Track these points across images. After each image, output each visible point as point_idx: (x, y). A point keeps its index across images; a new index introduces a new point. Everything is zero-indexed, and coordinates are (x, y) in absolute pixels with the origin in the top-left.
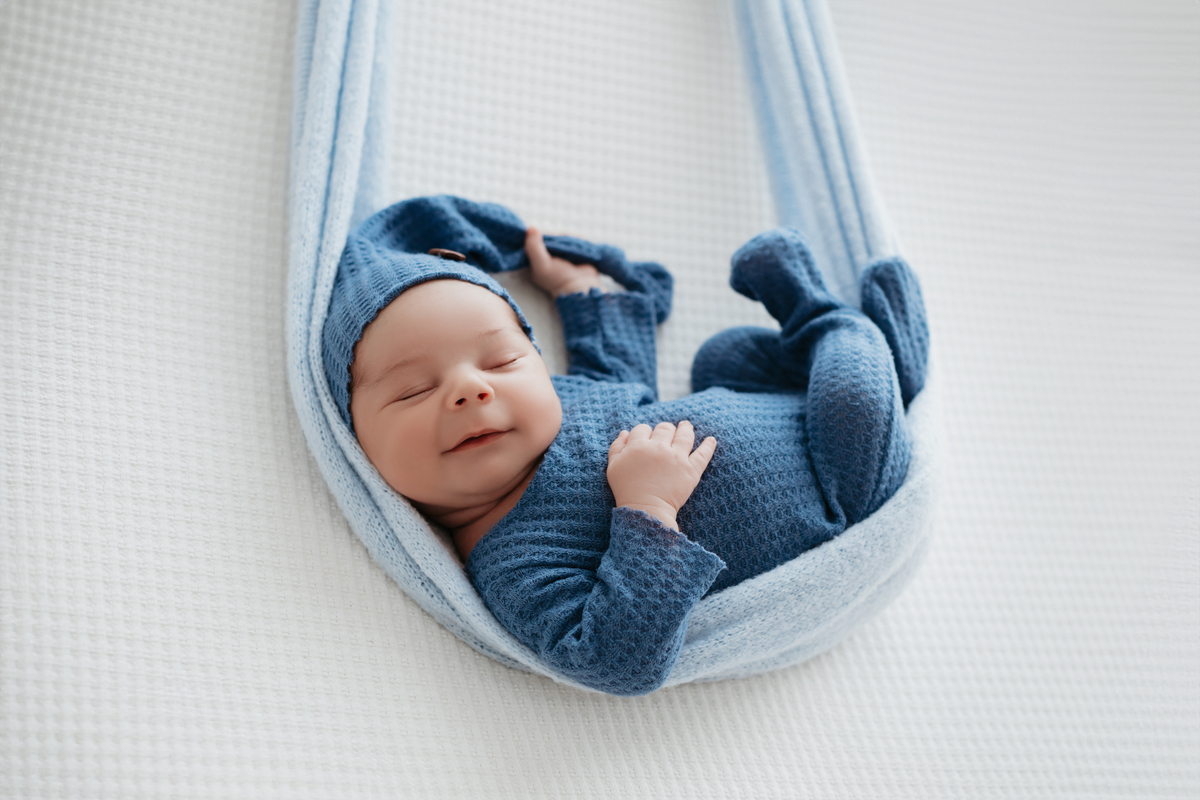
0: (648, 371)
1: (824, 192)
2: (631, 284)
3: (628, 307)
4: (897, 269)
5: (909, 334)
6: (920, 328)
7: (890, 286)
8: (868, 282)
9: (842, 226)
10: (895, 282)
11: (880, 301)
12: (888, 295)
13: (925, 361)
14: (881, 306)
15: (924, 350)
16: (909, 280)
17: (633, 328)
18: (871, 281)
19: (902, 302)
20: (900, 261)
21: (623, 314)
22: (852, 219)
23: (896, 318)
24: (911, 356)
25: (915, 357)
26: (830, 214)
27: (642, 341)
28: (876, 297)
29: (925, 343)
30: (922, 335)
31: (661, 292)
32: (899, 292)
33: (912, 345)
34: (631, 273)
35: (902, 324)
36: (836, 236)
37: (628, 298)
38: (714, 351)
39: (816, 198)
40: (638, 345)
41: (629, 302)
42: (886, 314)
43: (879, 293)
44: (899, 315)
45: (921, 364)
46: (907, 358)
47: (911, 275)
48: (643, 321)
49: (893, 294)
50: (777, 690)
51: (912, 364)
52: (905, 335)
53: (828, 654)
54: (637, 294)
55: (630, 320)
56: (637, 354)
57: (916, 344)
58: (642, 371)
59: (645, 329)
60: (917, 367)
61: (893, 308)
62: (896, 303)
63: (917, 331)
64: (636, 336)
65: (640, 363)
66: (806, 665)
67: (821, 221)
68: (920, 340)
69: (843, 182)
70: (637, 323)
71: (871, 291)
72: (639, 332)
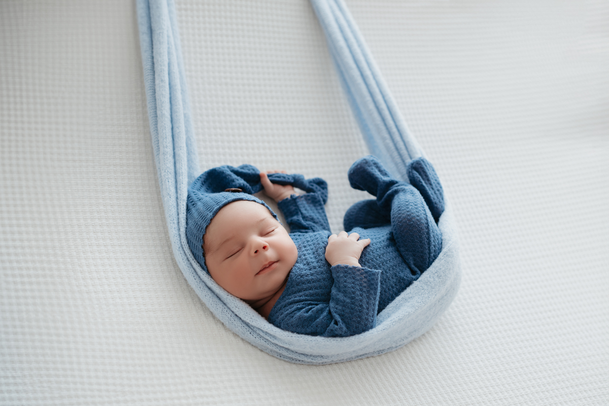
0: (324, 224)
2: (308, 190)
3: (309, 200)
4: (422, 162)
5: (433, 189)
6: (437, 185)
7: (420, 170)
8: (410, 170)
10: (422, 168)
11: (418, 177)
12: (420, 174)
13: (443, 199)
14: (418, 179)
15: (441, 194)
16: (428, 166)
17: (313, 208)
18: (412, 170)
20: (422, 159)
21: (308, 203)
23: (426, 183)
24: (436, 198)
25: (438, 198)
27: (319, 213)
28: (415, 176)
29: (441, 191)
30: (439, 188)
31: (322, 191)
32: (425, 172)
33: (435, 193)
34: (308, 185)
35: (429, 185)
37: (308, 196)
38: (352, 213)
40: (318, 215)
41: (309, 198)
42: (421, 182)
43: (416, 174)
44: (427, 182)
45: (441, 201)
47: (428, 164)
48: (317, 204)
49: (422, 173)
50: (410, 352)
51: (437, 201)
52: (431, 189)
53: (428, 332)
54: (312, 194)
55: (311, 205)
56: (318, 218)
57: (437, 192)
58: (322, 225)
59: (319, 208)
60: (440, 202)
61: (423, 179)
62: (424, 177)
63: (436, 187)
64: (315, 211)
65: (320, 222)
66: (419, 339)
68: (438, 190)
70: (315, 206)
71: (413, 174)
72: (317, 209)
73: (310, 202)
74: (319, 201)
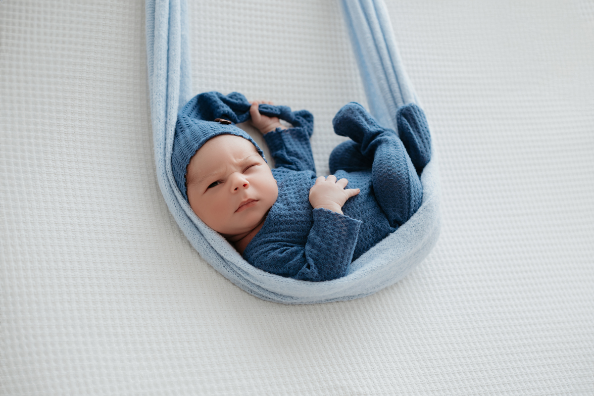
1: (382, 76)
2: (295, 123)
3: (294, 134)
4: (412, 109)
5: (421, 137)
7: (409, 117)
8: (399, 116)
9: (391, 91)
10: (412, 115)
11: (406, 124)
12: (409, 121)
13: (430, 148)
14: (406, 127)
15: (429, 143)
17: (298, 143)
18: (400, 116)
19: (415, 123)
21: (293, 137)
22: (395, 87)
23: (414, 131)
24: (423, 147)
25: (425, 147)
26: (386, 86)
27: (303, 148)
28: (404, 123)
29: (429, 140)
30: (428, 136)
31: (308, 124)
32: (414, 119)
33: (423, 141)
34: (294, 117)
35: (417, 133)
36: (389, 96)
37: (294, 130)
39: (379, 79)
40: (302, 150)
41: (294, 132)
42: (409, 130)
43: (405, 121)
44: (415, 129)
45: (428, 150)
46: (421, 147)
47: (419, 111)
48: (302, 139)
49: (411, 120)
50: (380, 300)
51: (424, 150)
52: (419, 138)
53: (401, 282)
54: (298, 128)
55: (296, 140)
56: (302, 154)
57: (425, 141)
58: (306, 161)
59: (304, 143)
60: (426, 151)
61: (412, 126)
62: (413, 124)
63: (425, 135)
64: (300, 146)
65: (304, 157)
66: (392, 287)
67: (382, 90)
68: (427, 139)
69: (391, 71)
70: (300, 141)
71: (401, 120)
72: (302, 144)
73: (295, 136)
74: (305, 136)
